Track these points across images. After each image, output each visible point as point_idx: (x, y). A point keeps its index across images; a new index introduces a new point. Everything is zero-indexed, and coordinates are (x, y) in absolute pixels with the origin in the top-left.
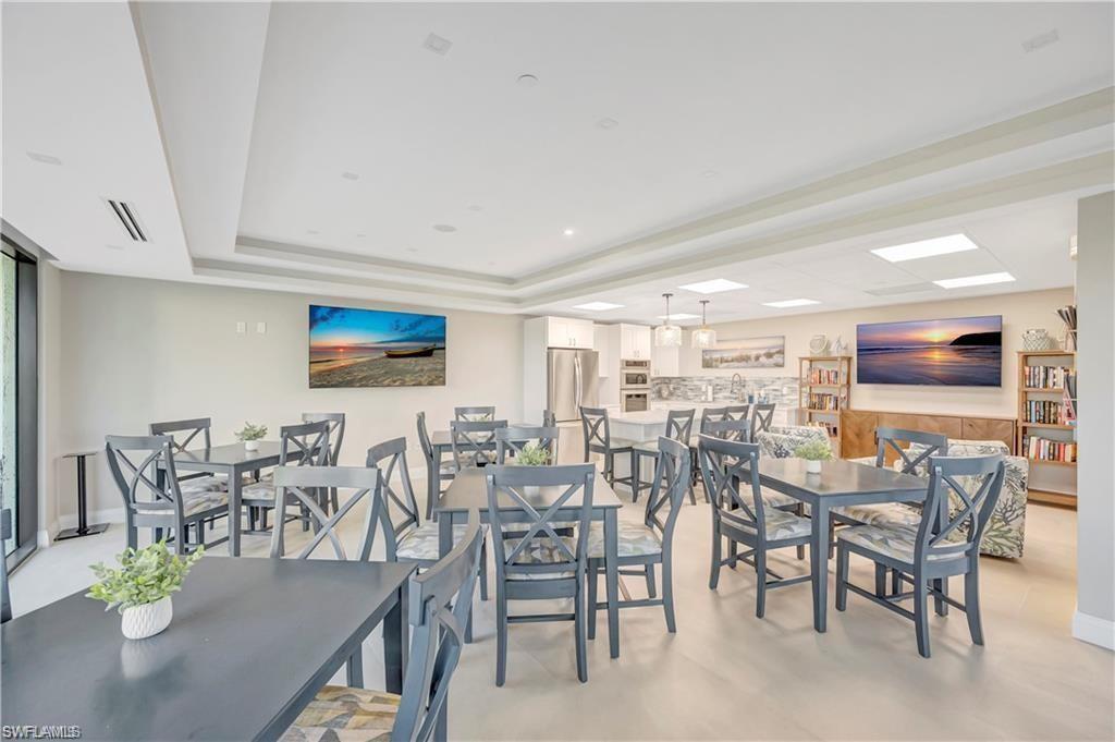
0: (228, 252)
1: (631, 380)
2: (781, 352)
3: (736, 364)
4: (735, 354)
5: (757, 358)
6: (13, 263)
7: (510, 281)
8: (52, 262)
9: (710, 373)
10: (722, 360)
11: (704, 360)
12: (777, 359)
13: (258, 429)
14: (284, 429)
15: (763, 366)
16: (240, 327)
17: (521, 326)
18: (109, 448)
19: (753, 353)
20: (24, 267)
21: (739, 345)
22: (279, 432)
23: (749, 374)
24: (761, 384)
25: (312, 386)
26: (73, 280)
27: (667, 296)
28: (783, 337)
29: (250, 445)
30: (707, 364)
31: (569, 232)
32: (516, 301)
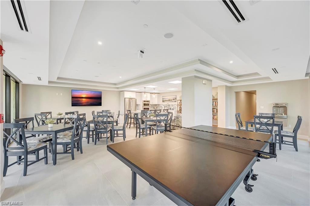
0: (55, 80)
1: (145, 105)
2: (176, 99)
3: (168, 101)
4: (168, 99)
5: (172, 100)
6: (15, 83)
7: (115, 84)
8: (22, 83)
9: (164, 103)
10: (166, 101)
11: (163, 100)
12: (175, 100)
13: (61, 113)
14: (66, 113)
15: (173, 102)
16: (57, 94)
17: (120, 93)
18: (35, 116)
19: (171, 99)
20: (17, 84)
21: (169, 97)
22: (65, 113)
23: (170, 103)
24: (172, 106)
25: (72, 106)
26: (25, 85)
27: (145, 88)
28: (176, 96)
29: (59, 116)
30: (163, 101)
31: (120, 77)
32: (118, 88)
